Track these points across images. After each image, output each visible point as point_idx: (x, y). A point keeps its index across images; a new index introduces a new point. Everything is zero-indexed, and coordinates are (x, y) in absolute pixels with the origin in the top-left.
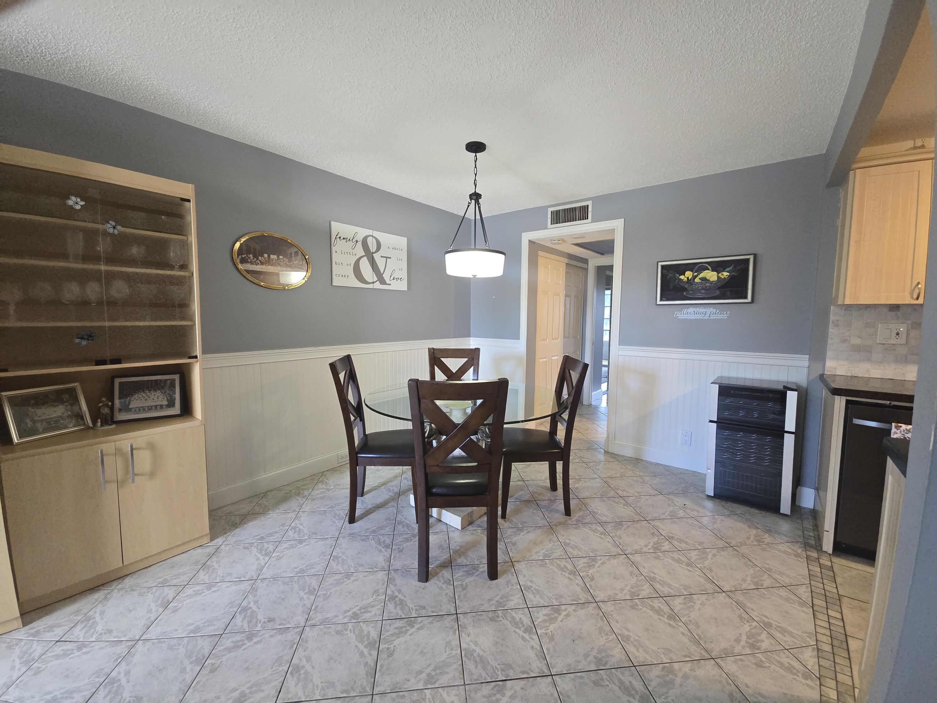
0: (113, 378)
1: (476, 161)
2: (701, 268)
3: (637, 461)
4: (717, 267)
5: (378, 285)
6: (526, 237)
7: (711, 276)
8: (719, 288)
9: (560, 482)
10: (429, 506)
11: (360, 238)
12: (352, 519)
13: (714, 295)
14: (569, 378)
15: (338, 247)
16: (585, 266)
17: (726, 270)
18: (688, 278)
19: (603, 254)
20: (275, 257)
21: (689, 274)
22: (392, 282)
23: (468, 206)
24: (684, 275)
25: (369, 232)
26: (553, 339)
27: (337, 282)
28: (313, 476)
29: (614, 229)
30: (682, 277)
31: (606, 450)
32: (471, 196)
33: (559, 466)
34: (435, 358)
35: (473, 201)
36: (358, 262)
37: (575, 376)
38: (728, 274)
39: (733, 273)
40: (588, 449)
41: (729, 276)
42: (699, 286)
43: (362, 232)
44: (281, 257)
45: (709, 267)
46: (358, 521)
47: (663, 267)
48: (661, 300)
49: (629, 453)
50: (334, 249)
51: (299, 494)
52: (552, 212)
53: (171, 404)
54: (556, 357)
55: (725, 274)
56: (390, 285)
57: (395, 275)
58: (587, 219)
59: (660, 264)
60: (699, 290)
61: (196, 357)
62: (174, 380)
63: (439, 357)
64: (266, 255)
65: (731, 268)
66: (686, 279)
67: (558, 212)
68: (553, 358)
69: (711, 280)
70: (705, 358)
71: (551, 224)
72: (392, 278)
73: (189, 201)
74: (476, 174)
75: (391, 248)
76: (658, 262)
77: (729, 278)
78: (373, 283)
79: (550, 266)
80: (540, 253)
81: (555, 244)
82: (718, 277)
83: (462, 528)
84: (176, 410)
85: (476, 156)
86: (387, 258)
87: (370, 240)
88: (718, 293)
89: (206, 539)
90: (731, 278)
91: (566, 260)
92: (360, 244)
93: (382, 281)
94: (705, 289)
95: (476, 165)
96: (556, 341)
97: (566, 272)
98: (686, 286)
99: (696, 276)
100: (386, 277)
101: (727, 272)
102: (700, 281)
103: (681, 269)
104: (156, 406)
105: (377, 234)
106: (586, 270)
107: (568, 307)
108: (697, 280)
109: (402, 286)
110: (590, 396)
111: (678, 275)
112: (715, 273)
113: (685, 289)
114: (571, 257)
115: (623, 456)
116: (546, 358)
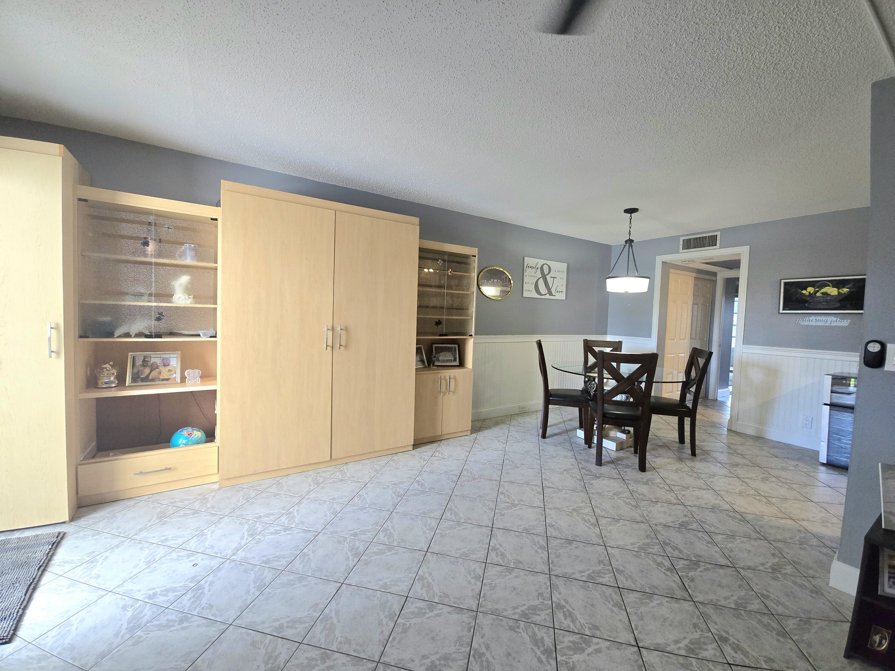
0: (432, 344)
1: (631, 220)
2: (824, 284)
3: (759, 438)
4: (838, 284)
5: (548, 296)
6: (659, 260)
7: (833, 291)
8: (840, 301)
9: (687, 434)
10: (603, 424)
11: (539, 266)
12: (544, 436)
13: (836, 306)
14: (696, 364)
15: (528, 272)
16: (714, 278)
17: (846, 287)
18: (809, 292)
19: (732, 269)
20: (496, 280)
21: (811, 290)
22: (556, 294)
23: (624, 248)
24: (806, 290)
25: (545, 262)
26: (680, 339)
27: (526, 294)
28: (507, 416)
29: (741, 254)
30: (804, 292)
31: (729, 428)
32: (626, 242)
33: (687, 421)
34: (588, 346)
35: (628, 245)
36: (537, 282)
37: (701, 362)
38: (848, 290)
39: (853, 290)
40: (712, 427)
41: (849, 291)
42: (821, 299)
43: (541, 262)
44: (499, 280)
45: (831, 285)
46: (548, 438)
47: (785, 284)
48: (784, 309)
49: (751, 432)
50: (525, 274)
51: (503, 423)
52: (683, 240)
53: (455, 360)
54: (683, 355)
55: (845, 290)
56: (555, 296)
57: (559, 290)
58: (716, 245)
59: (783, 281)
60: (819, 302)
61: (472, 335)
62: (456, 347)
63: (591, 345)
64: (492, 280)
65: (850, 285)
66: (808, 293)
67: (689, 240)
68: (680, 355)
69: (832, 294)
70: (827, 357)
71: (683, 249)
72: (556, 291)
73: (475, 256)
74: (630, 228)
75: (557, 271)
76: (781, 280)
77: (849, 293)
78: (545, 295)
79: (679, 280)
80: (671, 270)
81: (686, 264)
82: (839, 293)
83: (616, 450)
84: (457, 363)
85: (631, 216)
86: (554, 278)
87: (545, 266)
88: (838, 305)
89: (469, 433)
90: (850, 294)
91: (694, 275)
92: (539, 270)
93: (550, 293)
94: (827, 302)
95: (630, 222)
96: (683, 341)
97: (694, 284)
98: (808, 299)
99: (818, 291)
100: (553, 290)
101: (848, 288)
102: (821, 295)
103: (804, 285)
104: (449, 360)
105: (549, 263)
106: (715, 282)
107: (695, 313)
108: (818, 294)
109: (562, 296)
110: (716, 393)
111: (800, 290)
112: (836, 289)
113: (807, 301)
114: (699, 271)
115: (744, 434)
116: (674, 354)
